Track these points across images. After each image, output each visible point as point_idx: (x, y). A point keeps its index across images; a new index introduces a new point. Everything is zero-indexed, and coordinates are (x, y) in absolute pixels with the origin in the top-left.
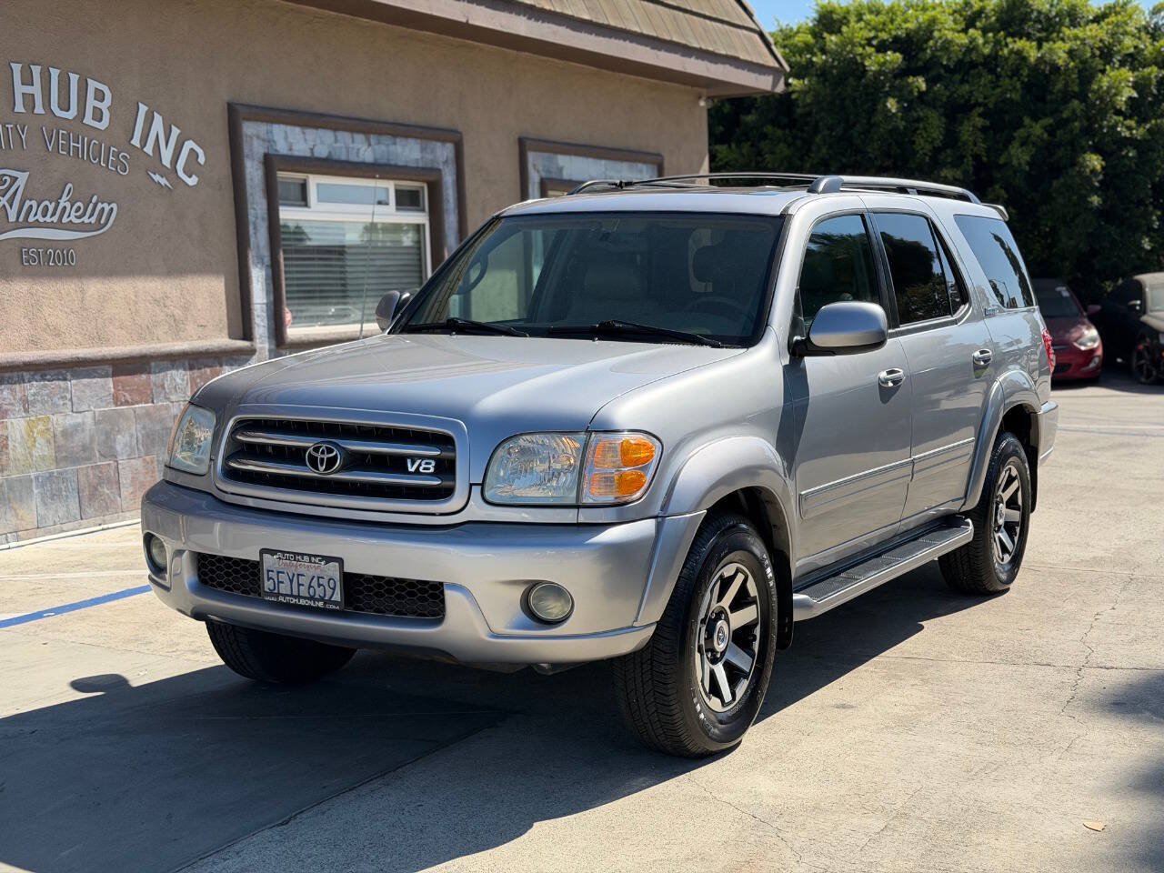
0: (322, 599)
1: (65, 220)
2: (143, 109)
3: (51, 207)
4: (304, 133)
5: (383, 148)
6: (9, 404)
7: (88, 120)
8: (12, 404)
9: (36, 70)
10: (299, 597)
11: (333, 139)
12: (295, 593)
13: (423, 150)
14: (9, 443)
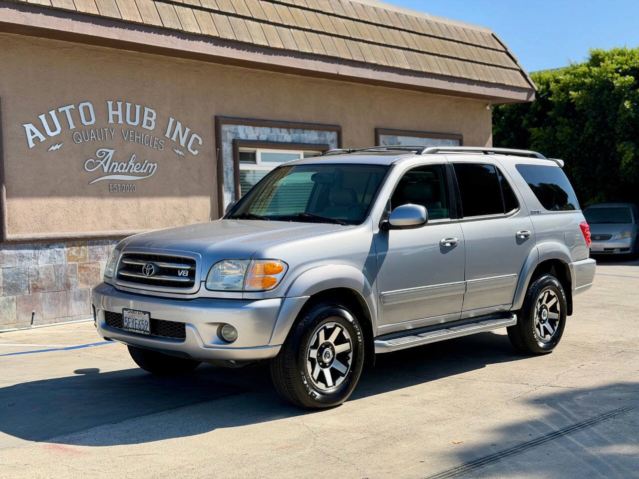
0: (143, 330)
1: (131, 171)
2: (172, 120)
3: (125, 165)
4: (254, 129)
5: (297, 135)
6: (101, 254)
7: (144, 126)
8: (103, 254)
9: (119, 104)
10: (136, 329)
11: (270, 131)
12: (134, 328)
13: (319, 136)
14: (101, 272)
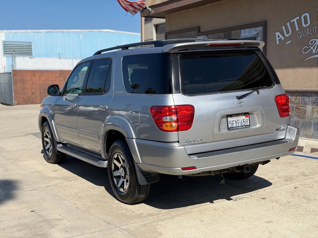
6: (308, 102)
